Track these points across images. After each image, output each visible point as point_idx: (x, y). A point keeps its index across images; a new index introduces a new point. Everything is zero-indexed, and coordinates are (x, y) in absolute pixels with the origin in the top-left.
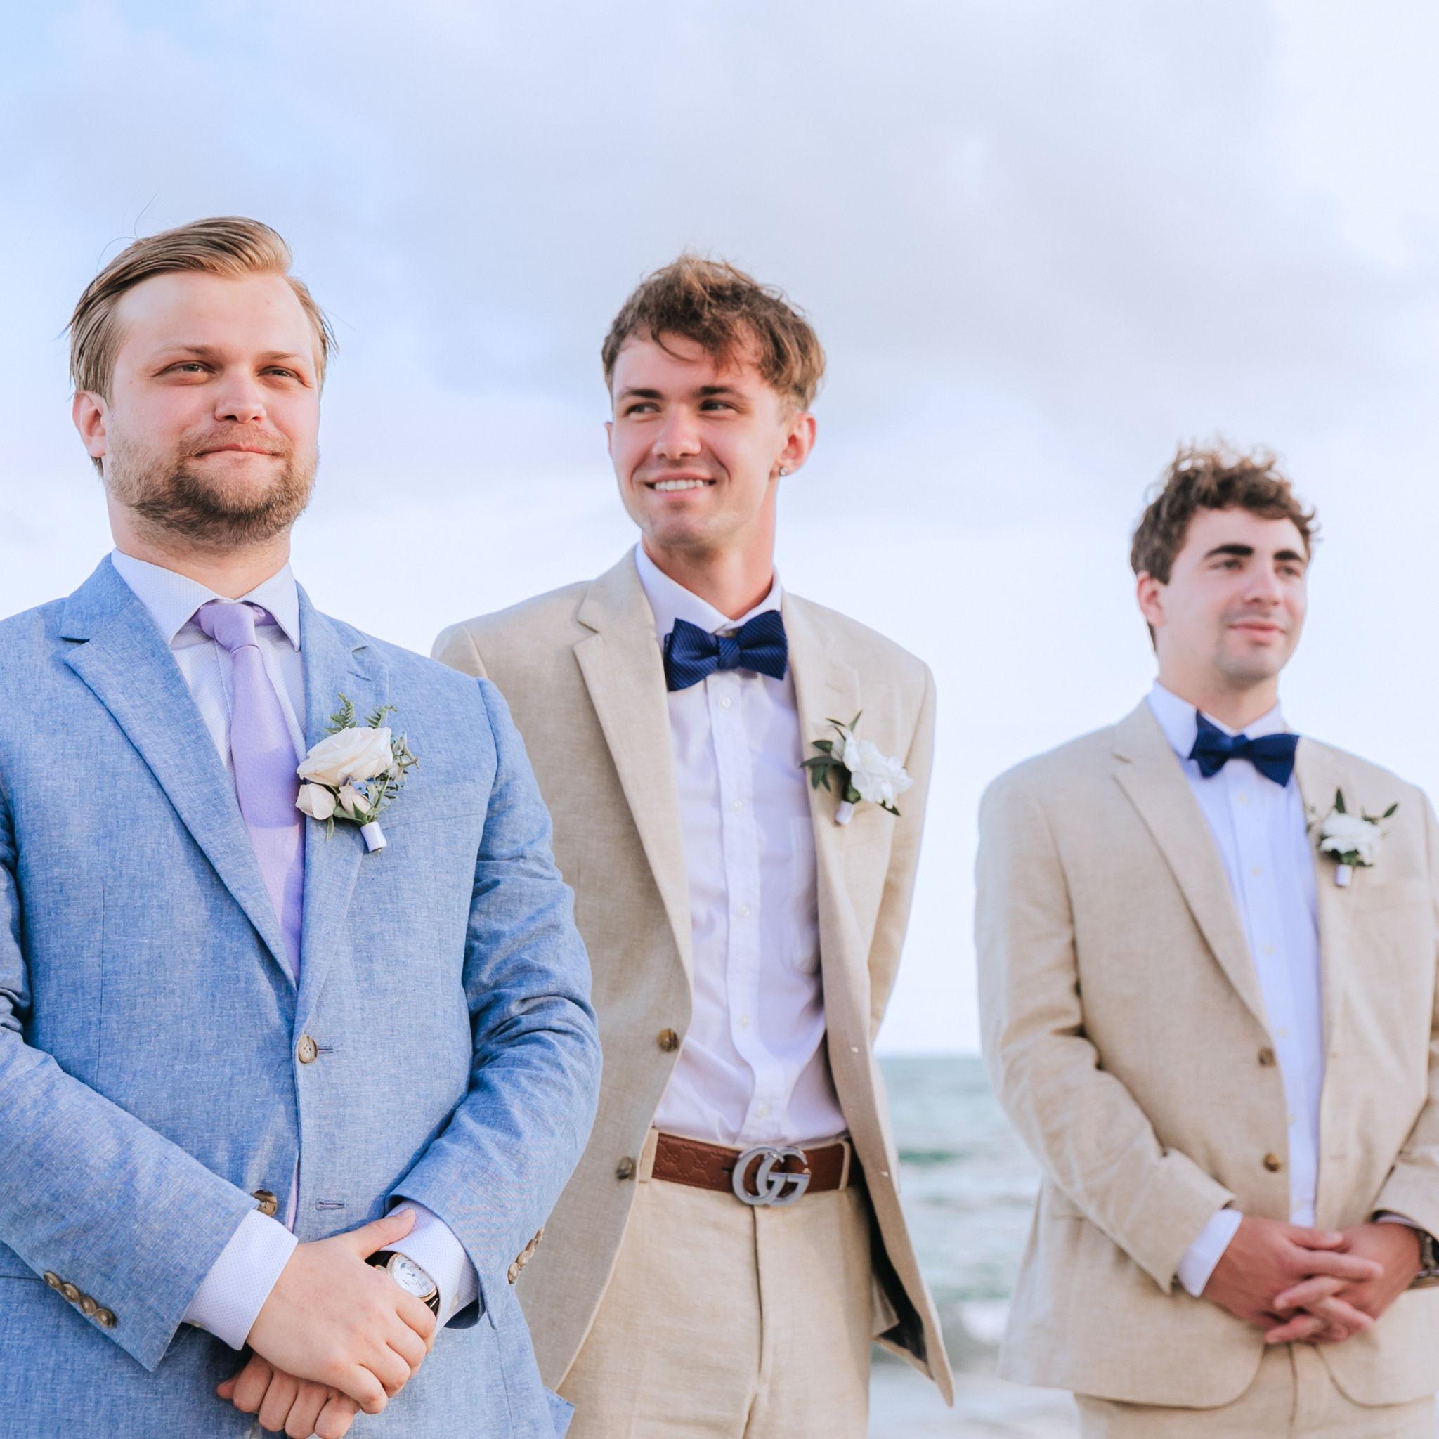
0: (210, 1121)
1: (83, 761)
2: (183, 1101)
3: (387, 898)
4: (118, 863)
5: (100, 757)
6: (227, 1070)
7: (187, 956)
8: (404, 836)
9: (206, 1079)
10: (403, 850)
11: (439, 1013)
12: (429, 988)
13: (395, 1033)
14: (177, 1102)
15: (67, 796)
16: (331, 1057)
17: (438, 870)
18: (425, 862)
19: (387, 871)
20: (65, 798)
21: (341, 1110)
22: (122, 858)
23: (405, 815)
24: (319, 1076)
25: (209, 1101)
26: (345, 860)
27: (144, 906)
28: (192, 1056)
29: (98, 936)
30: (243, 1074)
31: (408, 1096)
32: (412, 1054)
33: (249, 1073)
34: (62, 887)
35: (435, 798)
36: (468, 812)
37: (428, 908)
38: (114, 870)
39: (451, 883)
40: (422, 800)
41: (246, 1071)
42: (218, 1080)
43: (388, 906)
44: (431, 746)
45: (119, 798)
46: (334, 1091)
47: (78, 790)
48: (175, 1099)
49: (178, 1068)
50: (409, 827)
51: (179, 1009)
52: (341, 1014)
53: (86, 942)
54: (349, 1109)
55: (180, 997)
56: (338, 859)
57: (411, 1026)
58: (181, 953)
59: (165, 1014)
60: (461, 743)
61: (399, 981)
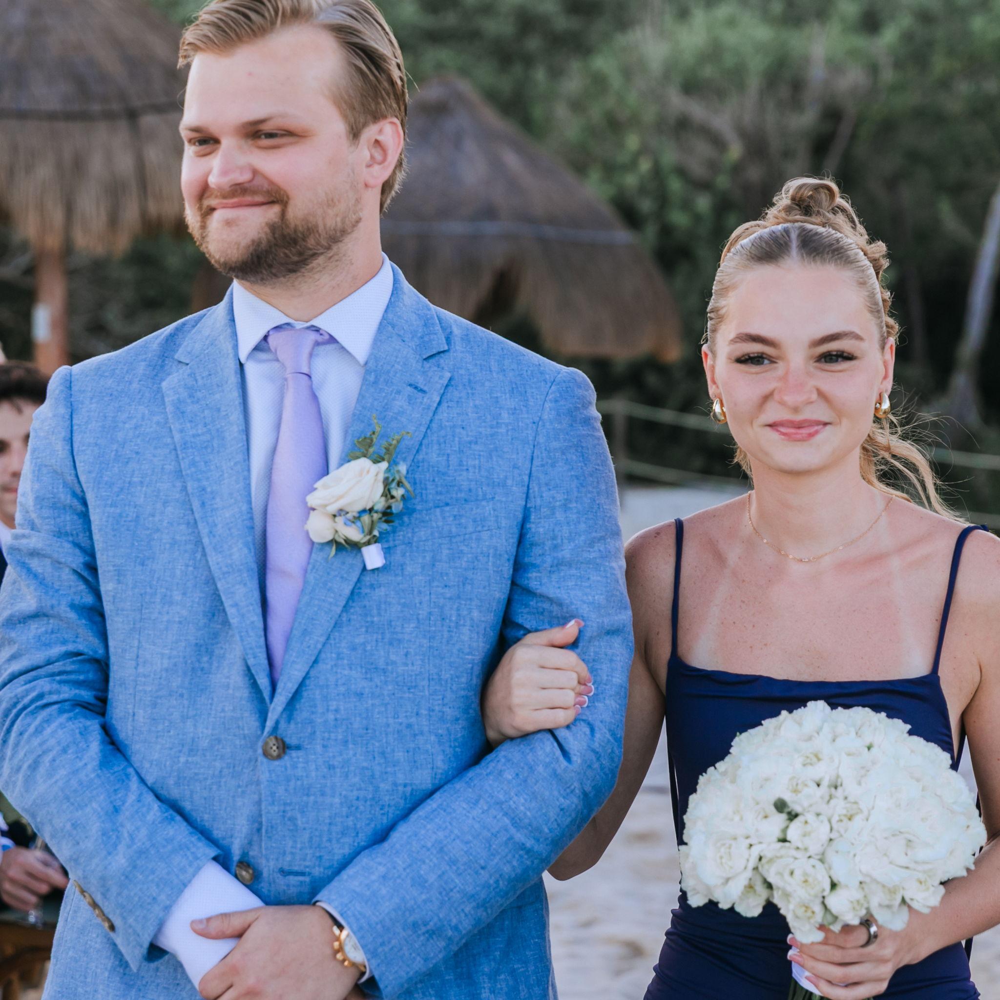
0: (207, 806)
1: (144, 489)
2: (186, 787)
3: (375, 611)
4: (155, 583)
5: (158, 484)
6: (218, 764)
7: (197, 665)
8: (404, 555)
9: (202, 771)
10: (400, 568)
11: (424, 712)
12: (412, 690)
13: (369, 731)
14: (182, 787)
15: (125, 521)
16: (300, 753)
17: (435, 584)
18: (421, 578)
19: (380, 586)
20: (122, 523)
21: (305, 798)
22: (159, 579)
23: (410, 535)
24: (286, 769)
25: (205, 789)
26: (342, 577)
27: (168, 621)
28: (192, 751)
29: (136, 643)
30: (230, 768)
31: (382, 785)
32: (389, 750)
33: (234, 767)
34: (114, 599)
35: (444, 518)
36: (479, 528)
37: (418, 619)
38: (151, 588)
39: (448, 595)
40: (431, 520)
41: (232, 766)
42: (211, 772)
43: (375, 619)
44: (460, 464)
45: (165, 524)
46: (299, 783)
47: (135, 515)
48: (180, 786)
49: (182, 760)
50: (411, 547)
51: (186, 710)
52: (313, 716)
53: (128, 647)
54: (312, 798)
55: (187, 699)
56: (336, 576)
57: (388, 725)
58: (192, 662)
59: (175, 713)
60: (495, 459)
61: (377, 686)
